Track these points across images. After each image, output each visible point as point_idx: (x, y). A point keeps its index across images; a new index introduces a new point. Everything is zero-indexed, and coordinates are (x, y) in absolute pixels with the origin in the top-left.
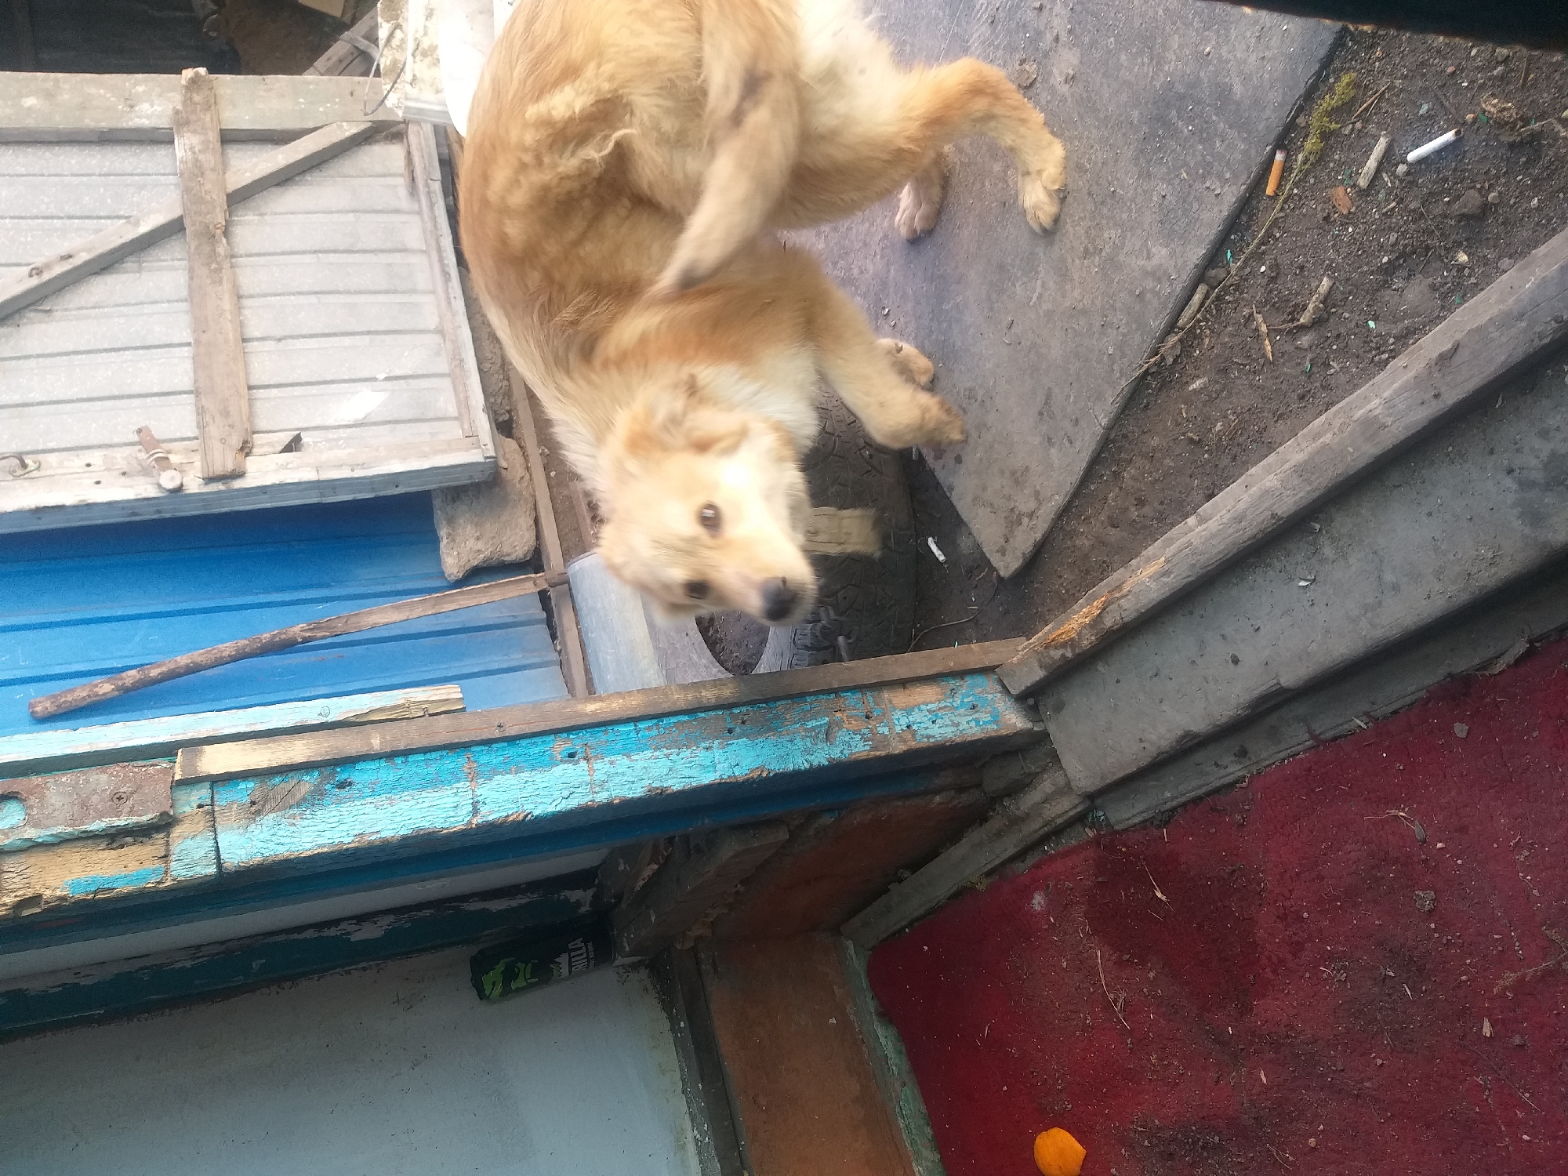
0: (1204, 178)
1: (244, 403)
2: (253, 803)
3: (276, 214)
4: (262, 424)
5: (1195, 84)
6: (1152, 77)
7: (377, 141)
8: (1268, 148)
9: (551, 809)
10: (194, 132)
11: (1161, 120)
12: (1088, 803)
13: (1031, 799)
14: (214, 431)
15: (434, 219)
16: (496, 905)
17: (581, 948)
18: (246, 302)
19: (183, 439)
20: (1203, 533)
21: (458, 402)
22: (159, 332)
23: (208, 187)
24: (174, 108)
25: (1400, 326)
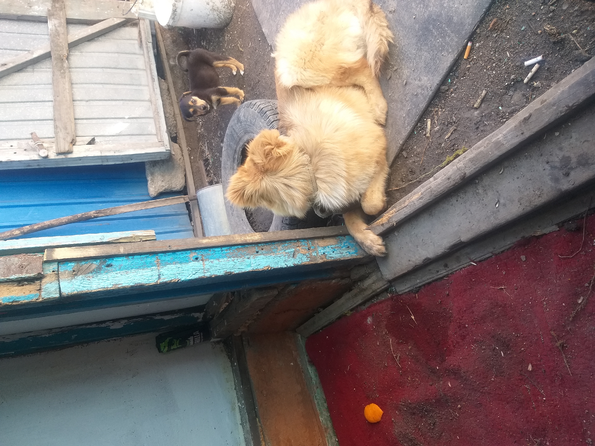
0: (442, 51)
1: (73, 125)
2: (74, 271)
3: (87, 52)
4: (80, 133)
5: (440, 15)
6: (424, 12)
7: (127, 26)
8: (466, 41)
9: (189, 278)
10: (56, 19)
11: (427, 29)
12: (389, 284)
13: (367, 283)
14: (61, 135)
15: (149, 57)
16: (166, 318)
17: (198, 335)
18: (74, 86)
19: (49, 138)
20: (435, 183)
21: (156, 128)
22: (40, 96)
23: (61, 40)
24: (48, 9)
25: (511, 109)
